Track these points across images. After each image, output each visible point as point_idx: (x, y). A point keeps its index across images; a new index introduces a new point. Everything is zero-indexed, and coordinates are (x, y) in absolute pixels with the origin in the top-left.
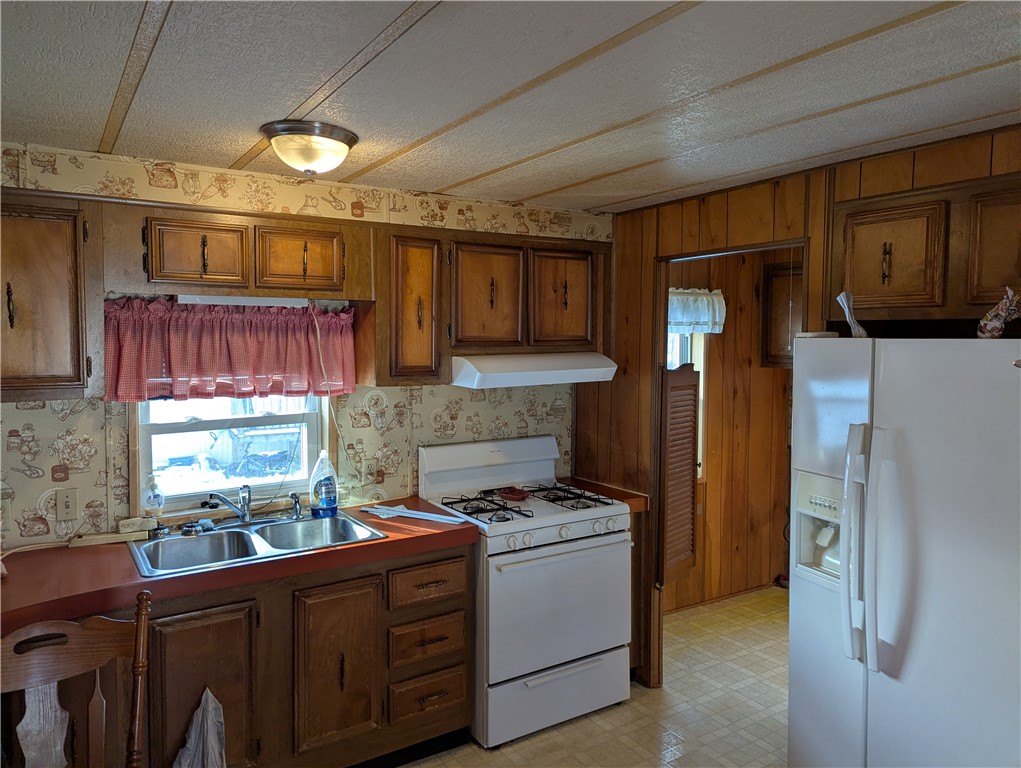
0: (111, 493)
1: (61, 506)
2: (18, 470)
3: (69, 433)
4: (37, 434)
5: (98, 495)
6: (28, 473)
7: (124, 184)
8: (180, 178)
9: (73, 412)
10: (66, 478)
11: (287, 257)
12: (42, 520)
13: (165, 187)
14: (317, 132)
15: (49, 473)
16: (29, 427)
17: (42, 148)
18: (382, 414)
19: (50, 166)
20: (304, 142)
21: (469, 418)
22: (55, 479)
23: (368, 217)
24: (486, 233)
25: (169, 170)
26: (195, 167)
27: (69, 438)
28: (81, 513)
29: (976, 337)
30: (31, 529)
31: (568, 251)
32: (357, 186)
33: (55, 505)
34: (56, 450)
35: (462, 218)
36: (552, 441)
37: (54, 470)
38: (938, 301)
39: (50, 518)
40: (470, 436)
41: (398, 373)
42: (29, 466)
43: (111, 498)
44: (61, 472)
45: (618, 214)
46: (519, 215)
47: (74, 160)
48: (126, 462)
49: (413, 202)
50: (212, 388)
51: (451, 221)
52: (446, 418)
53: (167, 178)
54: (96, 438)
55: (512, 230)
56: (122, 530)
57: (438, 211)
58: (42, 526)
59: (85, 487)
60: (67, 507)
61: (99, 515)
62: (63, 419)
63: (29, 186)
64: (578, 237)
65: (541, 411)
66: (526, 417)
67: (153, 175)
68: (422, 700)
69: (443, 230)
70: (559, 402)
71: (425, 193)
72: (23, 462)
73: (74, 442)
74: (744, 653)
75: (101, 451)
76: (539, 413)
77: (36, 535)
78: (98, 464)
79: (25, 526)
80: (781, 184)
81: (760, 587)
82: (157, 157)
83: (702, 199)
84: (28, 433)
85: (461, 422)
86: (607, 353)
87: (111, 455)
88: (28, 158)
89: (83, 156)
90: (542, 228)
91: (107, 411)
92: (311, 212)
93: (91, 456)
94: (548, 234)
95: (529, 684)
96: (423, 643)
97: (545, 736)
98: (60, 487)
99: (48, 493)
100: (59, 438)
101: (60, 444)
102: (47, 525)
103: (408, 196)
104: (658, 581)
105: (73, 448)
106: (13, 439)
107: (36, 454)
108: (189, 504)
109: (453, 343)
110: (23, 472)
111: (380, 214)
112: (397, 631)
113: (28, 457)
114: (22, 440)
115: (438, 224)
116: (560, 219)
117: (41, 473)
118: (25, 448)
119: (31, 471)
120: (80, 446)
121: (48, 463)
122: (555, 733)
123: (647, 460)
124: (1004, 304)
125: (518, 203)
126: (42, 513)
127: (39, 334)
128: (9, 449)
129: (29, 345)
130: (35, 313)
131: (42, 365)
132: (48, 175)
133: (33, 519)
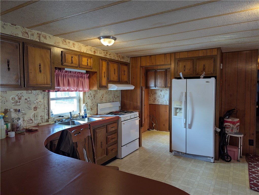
0: (45, 113)
2: (27, 108)
3: (37, 99)
4: (30, 99)
5: (42, 114)
6: (29, 109)
7: (58, 43)
8: (67, 43)
9: (38, 94)
10: (36, 110)
11: (85, 61)
12: (32, 120)
13: (65, 45)
15: (33, 109)
16: (29, 98)
17: (44, 33)
18: (92, 96)
19: (45, 38)
20: (110, 40)
21: (105, 98)
22: (34, 110)
23: (96, 54)
24: (113, 59)
26: (69, 41)
27: (37, 101)
28: (39, 118)
29: (200, 78)
30: (30, 122)
31: (124, 64)
32: (94, 48)
33: (34, 116)
34: (34, 103)
35: (109, 56)
36: (119, 102)
37: (34, 108)
38: (192, 74)
39: (33, 119)
40: (105, 101)
41: (101, 87)
42: (29, 107)
43: (45, 114)
44: (35, 108)
45: (131, 58)
46: (117, 56)
47: (49, 37)
48: (48, 106)
49: (103, 52)
50: (66, 89)
51: (108, 57)
52: (102, 98)
53: (65, 43)
54: (42, 101)
55: (117, 59)
56: (49, 121)
57: (106, 54)
58: (32, 121)
59: (40, 112)
60: (37, 117)
61: (43, 119)
62: (36, 96)
63: (42, 42)
64: (125, 61)
65: (116, 96)
66: (114, 98)
67: (63, 42)
68: (112, 150)
69: (107, 58)
70: (118, 95)
71: (104, 50)
72: (28, 106)
74: (151, 140)
75: (43, 104)
76: (115, 97)
78: (43, 107)
79: (28, 121)
80: (166, 55)
81: (146, 131)
82: (63, 38)
83: (150, 56)
84: (29, 99)
85: (104, 99)
86: (132, 84)
87: (45, 105)
88: (42, 35)
89: (51, 36)
90: (121, 59)
91: (44, 95)
92: (87, 52)
93: (41, 105)
94: (121, 60)
95: (127, 146)
96: (112, 139)
97: (129, 156)
98: (35, 112)
99: (33, 113)
100: (35, 100)
101: (35, 102)
102: (33, 121)
103: (102, 51)
104: (141, 127)
105: (38, 103)
106: (26, 101)
107: (30, 104)
108: (56, 117)
109: (109, 81)
110: (28, 108)
111: (98, 54)
112: (108, 137)
113: (29, 105)
114: (28, 101)
115: (106, 57)
116: (123, 58)
117: (31, 109)
118: (28, 103)
119: (29, 108)
120: (39, 102)
121: (33, 106)
122: (130, 155)
123: (139, 104)
124: (203, 74)
125: (117, 54)
126: (32, 118)
127: (45, 75)
128: (25, 103)
129: (43, 78)
130: (44, 70)
131: (45, 82)
132: (45, 40)
133: (30, 120)
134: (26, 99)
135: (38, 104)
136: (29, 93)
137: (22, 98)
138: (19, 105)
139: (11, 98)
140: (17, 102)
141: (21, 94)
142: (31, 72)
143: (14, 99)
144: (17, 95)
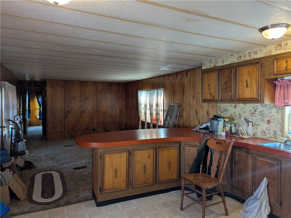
1: (268, 130)
2: (260, 120)
3: (270, 113)
5: (276, 129)
7: (270, 52)
8: (283, 46)
9: (272, 108)
10: (270, 124)
12: (264, 132)
13: (279, 50)
14: (270, 28)
16: (263, 111)
19: (256, 53)
22: (267, 123)
25: (280, 45)
26: (286, 42)
27: (270, 114)
28: (272, 133)
30: (263, 134)
34: (268, 117)
37: (267, 121)
39: (266, 132)
42: (263, 119)
43: (279, 130)
44: (269, 122)
47: (260, 50)
48: (282, 122)
53: (280, 47)
54: (276, 115)
59: (273, 127)
60: (269, 130)
61: (276, 134)
62: (269, 109)
67: (276, 48)
73: (271, 115)
75: (277, 118)
77: (263, 135)
78: (276, 121)
79: (261, 133)
82: (277, 43)
84: (263, 112)
87: (279, 120)
88: (252, 53)
89: (262, 48)
91: (278, 109)
93: (275, 119)
98: (268, 125)
99: (266, 126)
101: (269, 115)
102: (265, 134)
106: (260, 113)
107: (264, 117)
113: (263, 117)
117: (265, 121)
118: (262, 115)
119: (263, 121)
120: (273, 116)
121: (266, 119)
126: (265, 130)
127: (251, 89)
128: (259, 115)
129: (250, 92)
130: (251, 85)
131: (251, 96)
132: (256, 55)
133: (263, 132)
134: (260, 112)
135: (272, 118)
136: (264, 107)
137: (257, 110)
138: (255, 116)
139: (249, 109)
140: (253, 113)
141: (256, 107)
142: (240, 88)
143: (250, 111)
144: (254, 107)
